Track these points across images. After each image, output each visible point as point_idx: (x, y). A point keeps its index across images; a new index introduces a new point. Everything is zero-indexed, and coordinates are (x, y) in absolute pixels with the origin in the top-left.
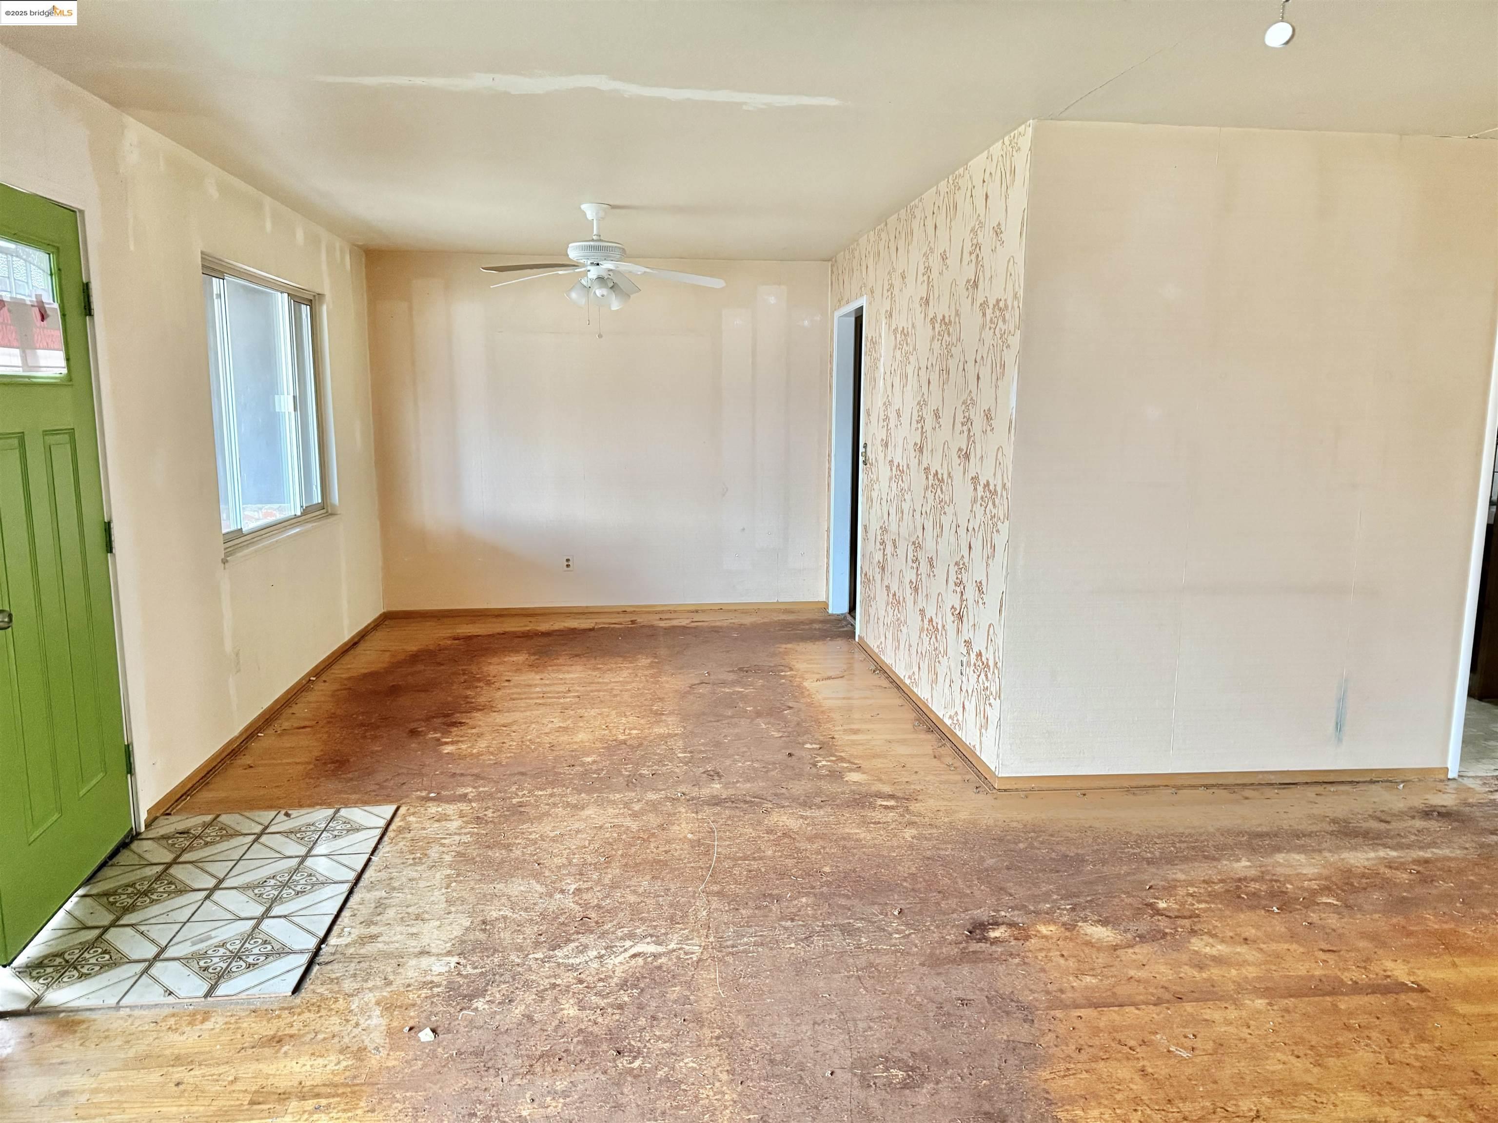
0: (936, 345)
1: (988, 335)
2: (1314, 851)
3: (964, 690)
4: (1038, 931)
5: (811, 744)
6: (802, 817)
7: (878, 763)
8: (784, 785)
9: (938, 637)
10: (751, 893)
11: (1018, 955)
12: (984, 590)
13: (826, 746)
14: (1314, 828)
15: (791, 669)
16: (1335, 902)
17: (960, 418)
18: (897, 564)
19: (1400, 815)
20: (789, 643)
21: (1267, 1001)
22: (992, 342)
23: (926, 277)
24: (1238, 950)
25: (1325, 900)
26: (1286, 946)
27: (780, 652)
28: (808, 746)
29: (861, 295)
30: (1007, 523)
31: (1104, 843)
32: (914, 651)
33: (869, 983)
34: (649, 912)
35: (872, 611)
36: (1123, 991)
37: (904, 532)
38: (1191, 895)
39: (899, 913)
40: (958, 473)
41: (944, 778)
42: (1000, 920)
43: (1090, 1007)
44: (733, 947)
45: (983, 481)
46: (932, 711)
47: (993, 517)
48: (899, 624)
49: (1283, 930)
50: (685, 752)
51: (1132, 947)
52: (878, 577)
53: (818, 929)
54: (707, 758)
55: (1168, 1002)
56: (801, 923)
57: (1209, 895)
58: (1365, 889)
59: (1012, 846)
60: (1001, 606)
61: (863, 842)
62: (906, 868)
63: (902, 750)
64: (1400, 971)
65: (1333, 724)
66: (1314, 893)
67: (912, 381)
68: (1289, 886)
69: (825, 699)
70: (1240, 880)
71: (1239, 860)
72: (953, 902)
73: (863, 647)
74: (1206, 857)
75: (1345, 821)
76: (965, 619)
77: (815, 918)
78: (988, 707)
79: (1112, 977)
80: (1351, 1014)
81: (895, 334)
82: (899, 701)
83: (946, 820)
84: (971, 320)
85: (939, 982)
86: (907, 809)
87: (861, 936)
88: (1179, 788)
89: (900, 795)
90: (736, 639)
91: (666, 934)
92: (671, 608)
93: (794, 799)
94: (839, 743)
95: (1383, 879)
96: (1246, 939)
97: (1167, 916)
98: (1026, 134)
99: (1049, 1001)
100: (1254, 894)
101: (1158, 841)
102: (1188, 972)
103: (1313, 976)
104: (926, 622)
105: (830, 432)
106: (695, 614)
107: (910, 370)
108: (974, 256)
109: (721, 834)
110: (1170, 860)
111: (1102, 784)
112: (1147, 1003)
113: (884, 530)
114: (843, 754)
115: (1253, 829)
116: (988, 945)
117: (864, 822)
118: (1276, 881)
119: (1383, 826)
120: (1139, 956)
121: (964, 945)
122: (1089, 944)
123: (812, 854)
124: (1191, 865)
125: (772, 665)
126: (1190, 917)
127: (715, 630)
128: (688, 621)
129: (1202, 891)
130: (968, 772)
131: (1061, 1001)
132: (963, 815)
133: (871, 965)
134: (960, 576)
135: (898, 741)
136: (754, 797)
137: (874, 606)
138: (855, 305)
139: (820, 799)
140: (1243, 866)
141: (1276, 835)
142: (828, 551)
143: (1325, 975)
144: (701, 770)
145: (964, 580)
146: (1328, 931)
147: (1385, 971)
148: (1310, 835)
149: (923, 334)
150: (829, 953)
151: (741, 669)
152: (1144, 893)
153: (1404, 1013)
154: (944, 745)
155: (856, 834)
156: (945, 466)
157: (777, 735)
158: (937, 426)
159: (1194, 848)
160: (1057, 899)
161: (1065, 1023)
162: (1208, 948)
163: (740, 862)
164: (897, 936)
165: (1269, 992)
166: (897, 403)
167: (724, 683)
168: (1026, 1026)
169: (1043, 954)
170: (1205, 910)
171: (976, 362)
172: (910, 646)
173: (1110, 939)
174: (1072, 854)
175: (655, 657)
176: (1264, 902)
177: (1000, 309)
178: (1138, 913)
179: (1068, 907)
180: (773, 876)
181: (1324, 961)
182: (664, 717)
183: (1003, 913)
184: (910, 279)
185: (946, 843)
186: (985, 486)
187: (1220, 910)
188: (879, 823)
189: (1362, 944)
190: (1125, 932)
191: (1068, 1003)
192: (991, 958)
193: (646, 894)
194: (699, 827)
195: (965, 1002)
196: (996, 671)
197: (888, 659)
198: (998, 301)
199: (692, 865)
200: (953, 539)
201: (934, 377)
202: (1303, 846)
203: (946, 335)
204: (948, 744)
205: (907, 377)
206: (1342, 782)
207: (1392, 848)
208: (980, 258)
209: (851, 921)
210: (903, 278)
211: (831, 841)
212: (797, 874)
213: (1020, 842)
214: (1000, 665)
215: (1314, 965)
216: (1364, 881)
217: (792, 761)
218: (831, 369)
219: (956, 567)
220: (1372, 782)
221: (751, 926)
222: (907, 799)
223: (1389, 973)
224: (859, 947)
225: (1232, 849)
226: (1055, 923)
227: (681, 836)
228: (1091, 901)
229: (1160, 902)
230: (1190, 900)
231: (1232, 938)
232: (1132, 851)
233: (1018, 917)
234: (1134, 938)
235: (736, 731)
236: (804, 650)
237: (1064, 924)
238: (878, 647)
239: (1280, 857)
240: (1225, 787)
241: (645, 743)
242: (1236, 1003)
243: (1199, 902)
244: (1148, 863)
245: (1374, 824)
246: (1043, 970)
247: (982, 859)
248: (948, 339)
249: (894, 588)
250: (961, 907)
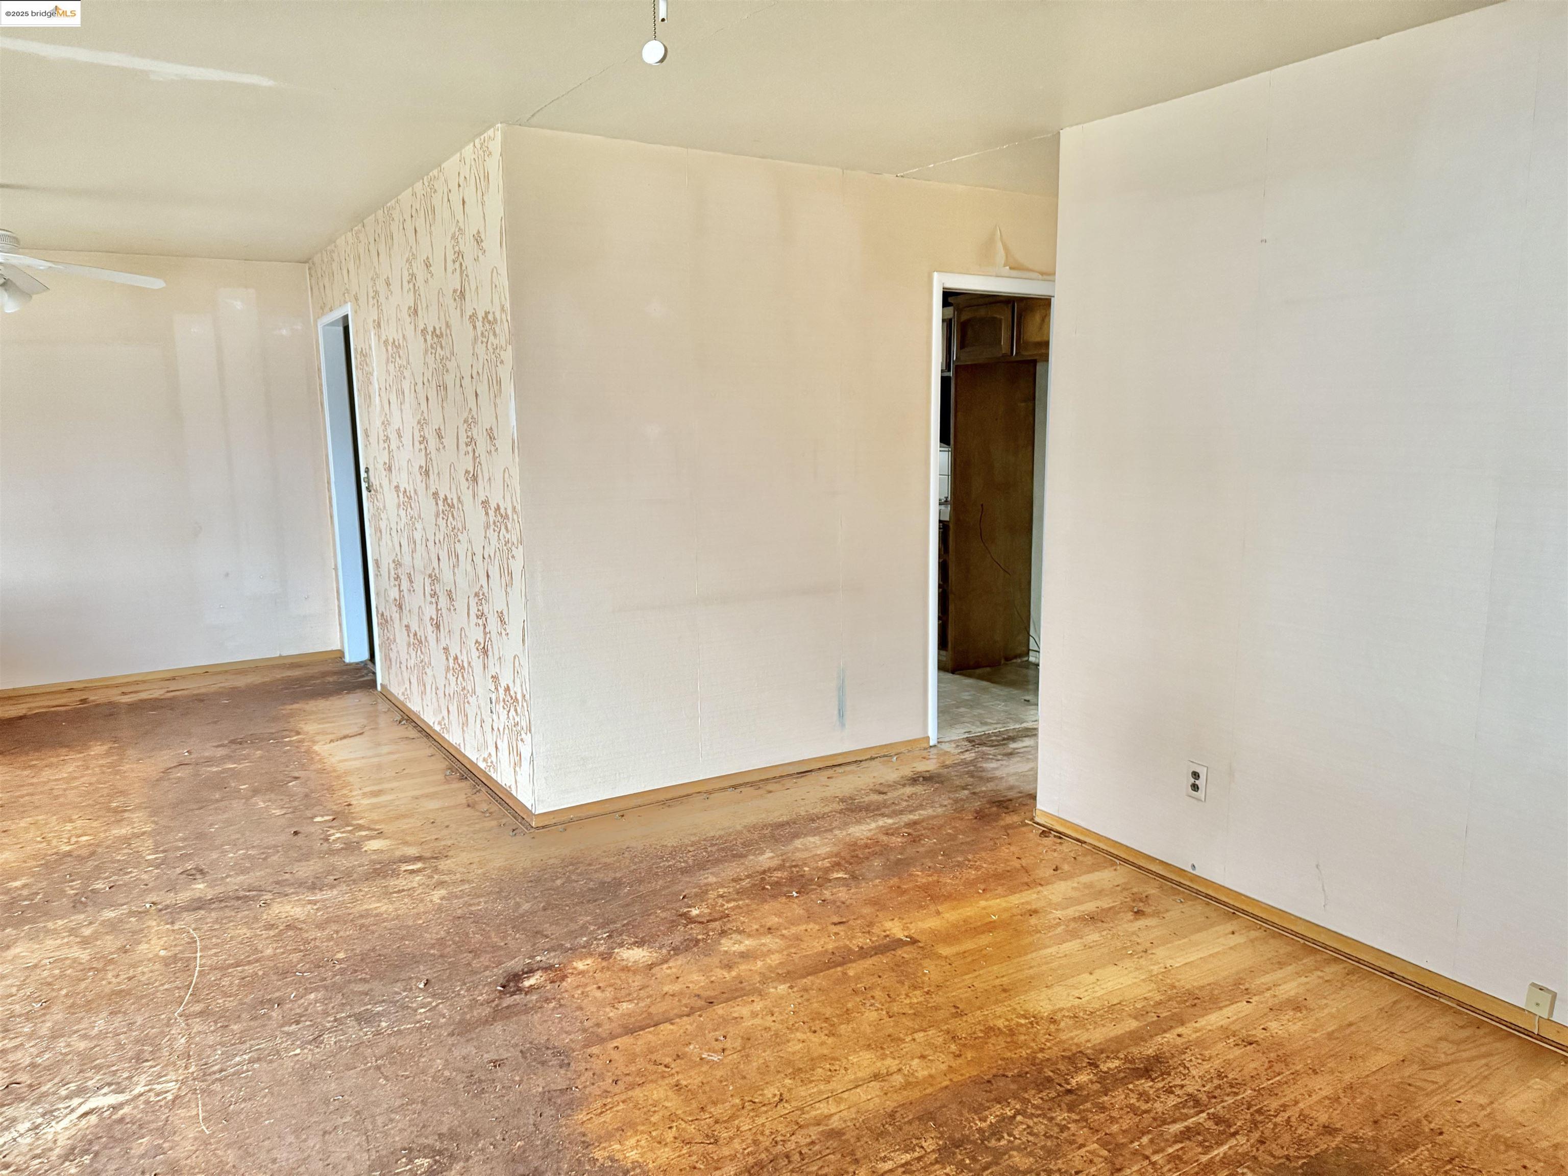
0: (430, 359)
1: (480, 349)
2: (826, 831)
3: (496, 729)
4: (575, 968)
5: (322, 816)
6: (310, 902)
7: (404, 824)
8: (287, 869)
9: (465, 676)
10: (245, 1004)
11: (554, 999)
12: (506, 620)
13: (342, 817)
14: (827, 809)
15: (298, 733)
16: (845, 876)
17: (463, 439)
18: (414, 601)
19: (893, 786)
20: (295, 703)
21: (789, 985)
22: (486, 357)
23: (411, 285)
24: (763, 941)
25: (836, 875)
26: (804, 927)
27: (284, 715)
28: (318, 819)
29: (345, 302)
30: (520, 547)
31: (641, 862)
32: (441, 694)
33: (388, 1071)
34: (106, 1057)
35: (393, 655)
36: (658, 1009)
37: (419, 564)
38: (722, 896)
39: (425, 985)
40: (467, 497)
41: (477, 827)
42: (535, 967)
43: (626, 1034)
44: (221, 1071)
45: (493, 505)
46: (465, 756)
47: (507, 542)
48: (423, 666)
49: (802, 912)
50: (157, 852)
51: (666, 961)
52: (396, 616)
53: (328, 1025)
54: (186, 855)
55: (700, 1009)
56: (308, 1023)
57: (738, 893)
58: (867, 858)
59: (549, 884)
60: (524, 636)
61: (385, 916)
62: (437, 932)
63: (433, 805)
64: (896, 929)
65: (836, 712)
66: (827, 870)
67: (409, 397)
68: (806, 869)
69: (340, 761)
70: (764, 872)
71: (763, 853)
72: (485, 959)
73: (386, 696)
74: (734, 856)
75: (851, 798)
76: (490, 653)
77: (326, 1013)
78: (520, 743)
79: (648, 997)
80: (858, 978)
81: (386, 346)
82: (430, 751)
83: (480, 871)
84: (462, 333)
85: (470, 1049)
86: (436, 870)
87: (381, 1021)
88: (709, 793)
89: (428, 855)
90: (226, 706)
91: (130, 1078)
92: (140, 678)
93: (301, 884)
94: (357, 810)
95: (882, 846)
96: (769, 929)
97: (700, 922)
98: (495, 137)
99: (586, 1039)
100: (777, 882)
101: (691, 849)
102: (720, 974)
103: (826, 951)
104: (451, 660)
105: (327, 456)
106: (172, 682)
107: (406, 385)
108: (457, 265)
109: (207, 942)
110: (702, 865)
111: (639, 801)
112: (681, 1016)
113: (398, 564)
114: (360, 822)
115: (776, 820)
116: (523, 996)
117: (387, 894)
118: (795, 866)
119: (880, 798)
120: (674, 970)
121: (496, 1002)
122: (625, 969)
123: (322, 942)
124: (721, 866)
125: (273, 731)
126: (720, 919)
127: (200, 699)
128: (162, 692)
129: (731, 890)
130: (504, 816)
131: (597, 1036)
132: (499, 862)
133: (392, 1050)
134: (480, 608)
135: (427, 796)
136: (249, 891)
137: (395, 650)
138: (338, 314)
139: (332, 878)
140: (766, 859)
141: (795, 823)
142: (338, 592)
143: (837, 948)
144: (179, 870)
145: (486, 611)
146: (838, 904)
147: (885, 931)
148: (823, 817)
149: (416, 346)
150: (342, 1049)
151: (233, 742)
152: (678, 904)
153: (899, 966)
154: (479, 791)
155: (376, 908)
156: (454, 490)
157: (278, 812)
158: (441, 446)
159: (723, 849)
160: (594, 930)
161: (601, 1057)
162: (737, 946)
163: (230, 970)
164: (422, 1010)
165: (789, 975)
166: (396, 423)
167: (209, 761)
168: (562, 1072)
169: (579, 992)
170: (733, 909)
171: (472, 377)
172: (437, 689)
173: (644, 959)
174: (609, 880)
175: (115, 742)
176: (785, 889)
177: (489, 322)
178: (672, 925)
179: (605, 935)
180: (275, 977)
181: (836, 934)
182: (126, 815)
183: (538, 958)
184: (395, 287)
185: (478, 897)
186: (496, 510)
187: (747, 905)
188: (403, 890)
189: (866, 910)
190: (660, 948)
191: (604, 1036)
192: (527, 1009)
193: (102, 1035)
194: (175, 939)
195: (497, 1063)
196: (525, 704)
197: (415, 705)
198: (487, 313)
199: (166, 986)
200: (470, 568)
201: (432, 394)
202: (817, 828)
203: (439, 348)
204: (484, 789)
205: (403, 393)
206: (849, 763)
207: (889, 816)
208: (464, 268)
209: (369, 1007)
210: (388, 284)
211: (345, 922)
212: (304, 969)
213: (557, 878)
214: (527, 697)
215: (827, 940)
216: (867, 850)
217: (299, 840)
218: (321, 385)
219: (476, 598)
220: (872, 759)
221: (245, 1042)
222: (436, 858)
223: (888, 933)
224: (378, 1033)
225: (757, 843)
226: (591, 954)
227: (150, 956)
228: (627, 924)
229: (693, 909)
230: (720, 901)
231: (757, 930)
232: (667, 864)
233: (553, 959)
234: (669, 952)
235: (226, 816)
236: (314, 709)
237: (601, 954)
238: (403, 694)
239: (798, 843)
240: (751, 784)
241: (100, 850)
242: (761, 994)
243: (728, 902)
244: (682, 874)
245: (875, 797)
246: (580, 1008)
247: (518, 905)
248: (442, 353)
249: (414, 627)
250: (494, 962)
